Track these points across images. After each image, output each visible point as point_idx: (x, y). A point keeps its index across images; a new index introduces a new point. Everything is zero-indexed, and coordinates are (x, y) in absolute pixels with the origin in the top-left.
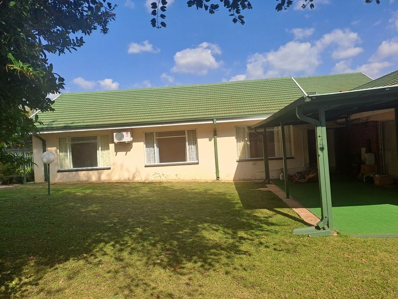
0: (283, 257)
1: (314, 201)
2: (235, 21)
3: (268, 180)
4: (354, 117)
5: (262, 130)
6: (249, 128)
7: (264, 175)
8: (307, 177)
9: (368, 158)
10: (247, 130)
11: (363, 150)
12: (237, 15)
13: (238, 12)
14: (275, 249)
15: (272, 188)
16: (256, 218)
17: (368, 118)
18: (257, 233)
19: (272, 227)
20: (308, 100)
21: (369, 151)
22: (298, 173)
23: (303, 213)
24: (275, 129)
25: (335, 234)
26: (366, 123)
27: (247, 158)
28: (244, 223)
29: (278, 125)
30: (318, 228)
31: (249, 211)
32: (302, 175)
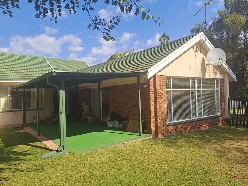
0: (34, 175)
1: (55, 135)
2: (4, 13)
3: (25, 124)
4: (80, 85)
5: (23, 90)
6: (12, 88)
7: (22, 122)
8: (52, 121)
9: (86, 108)
10: (10, 89)
11: (84, 104)
12: (7, 10)
13: (8, 7)
14: (28, 171)
15: (28, 130)
16: (15, 153)
17: (87, 86)
18: (15, 163)
19: (27, 157)
20: (55, 74)
21: (86, 104)
22: (47, 118)
23: (49, 144)
24: (32, 89)
25: (68, 153)
26: (85, 90)
27: (9, 110)
28: (4, 158)
29: (34, 87)
30: (57, 151)
31: (9, 149)
32: (49, 119)
